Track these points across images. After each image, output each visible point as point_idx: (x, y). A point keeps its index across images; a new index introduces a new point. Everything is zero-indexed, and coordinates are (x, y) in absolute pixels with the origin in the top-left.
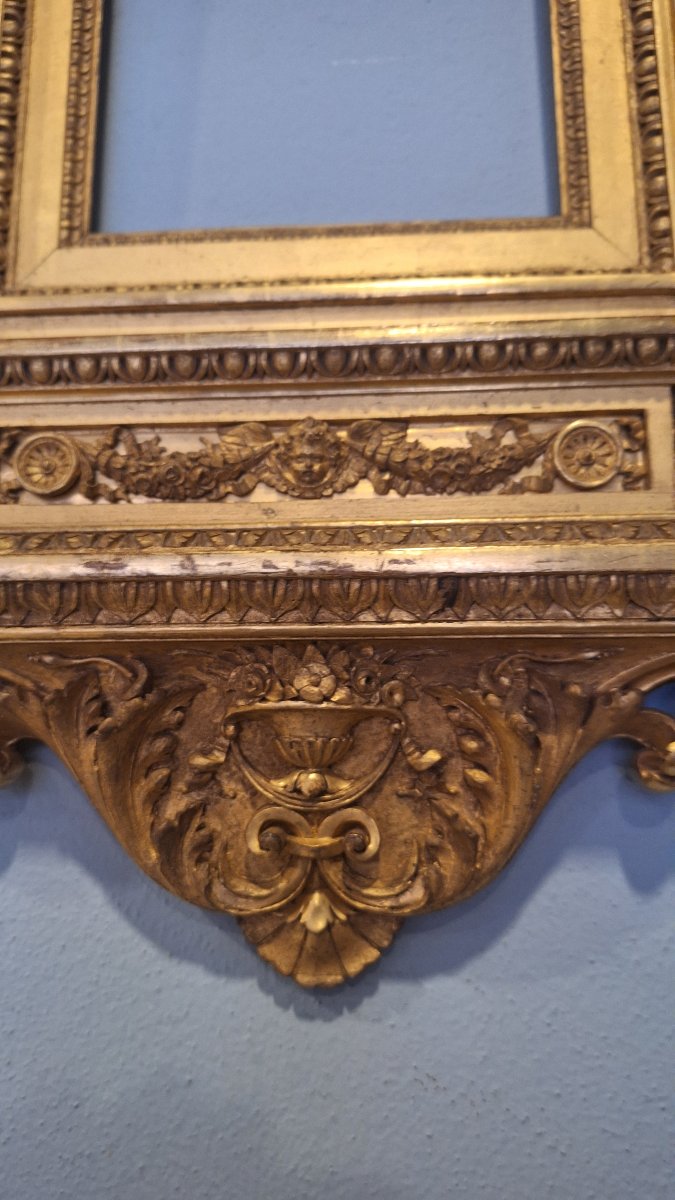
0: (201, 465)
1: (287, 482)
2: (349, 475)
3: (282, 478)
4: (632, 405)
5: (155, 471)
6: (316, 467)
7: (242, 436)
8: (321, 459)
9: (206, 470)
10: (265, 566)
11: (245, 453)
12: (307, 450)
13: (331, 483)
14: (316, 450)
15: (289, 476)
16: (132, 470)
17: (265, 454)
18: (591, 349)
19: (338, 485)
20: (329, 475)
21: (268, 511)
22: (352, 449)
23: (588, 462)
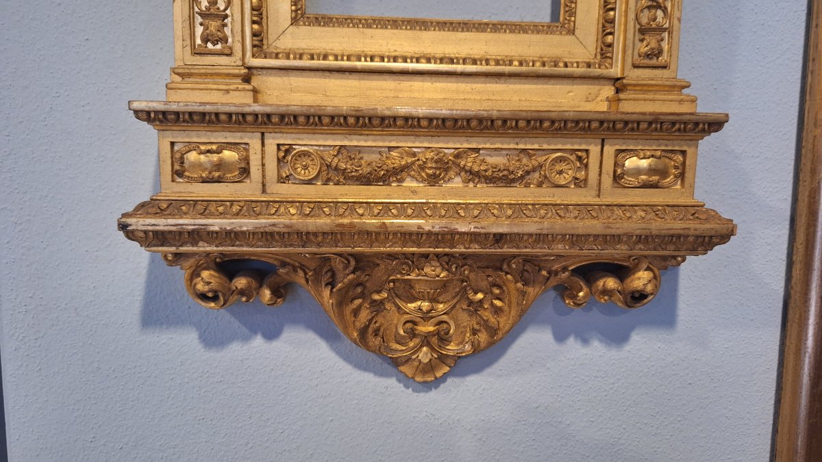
0: (383, 170)
1: (422, 177)
2: (451, 174)
3: (420, 174)
4: (583, 147)
5: (360, 172)
6: (438, 172)
7: (401, 153)
8: (440, 169)
9: (385, 172)
10: (418, 228)
11: (403, 163)
12: (434, 165)
13: (443, 179)
14: (439, 165)
15: (423, 174)
16: (349, 171)
17: (413, 163)
18: (569, 125)
19: (446, 179)
20: (442, 175)
21: (414, 192)
22: (453, 162)
23: (560, 172)
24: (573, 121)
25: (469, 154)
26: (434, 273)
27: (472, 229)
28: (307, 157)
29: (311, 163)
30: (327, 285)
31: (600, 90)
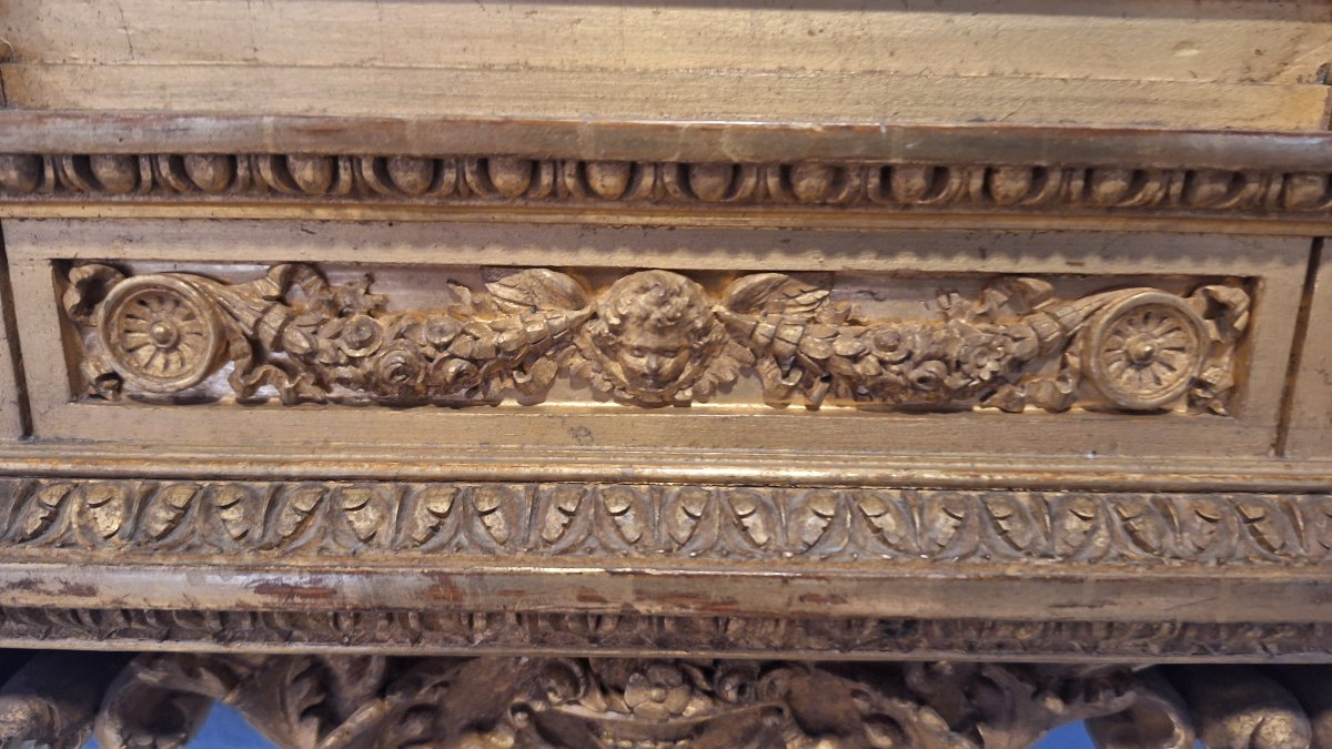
0: (453, 356)
1: (611, 377)
2: (724, 365)
3: (602, 368)
4: (1240, 268)
5: (368, 365)
6: (669, 363)
7: (530, 292)
8: (675, 352)
9: (465, 365)
10: (582, 598)
12: (651, 341)
13: (691, 382)
14: (671, 341)
15: (616, 368)
16: (325, 359)
17: (574, 329)
18: (1204, 188)
19: (704, 383)
20: (689, 369)
22: (730, 327)
23: (1142, 362)
24: (1218, 175)
25: (793, 291)
26: (660, 707)
27: (795, 601)
28: (169, 306)
29: (185, 325)
30: (305, 714)
31: (1297, 40)
